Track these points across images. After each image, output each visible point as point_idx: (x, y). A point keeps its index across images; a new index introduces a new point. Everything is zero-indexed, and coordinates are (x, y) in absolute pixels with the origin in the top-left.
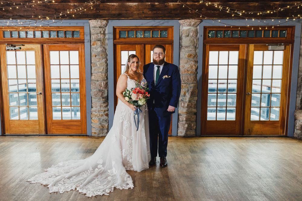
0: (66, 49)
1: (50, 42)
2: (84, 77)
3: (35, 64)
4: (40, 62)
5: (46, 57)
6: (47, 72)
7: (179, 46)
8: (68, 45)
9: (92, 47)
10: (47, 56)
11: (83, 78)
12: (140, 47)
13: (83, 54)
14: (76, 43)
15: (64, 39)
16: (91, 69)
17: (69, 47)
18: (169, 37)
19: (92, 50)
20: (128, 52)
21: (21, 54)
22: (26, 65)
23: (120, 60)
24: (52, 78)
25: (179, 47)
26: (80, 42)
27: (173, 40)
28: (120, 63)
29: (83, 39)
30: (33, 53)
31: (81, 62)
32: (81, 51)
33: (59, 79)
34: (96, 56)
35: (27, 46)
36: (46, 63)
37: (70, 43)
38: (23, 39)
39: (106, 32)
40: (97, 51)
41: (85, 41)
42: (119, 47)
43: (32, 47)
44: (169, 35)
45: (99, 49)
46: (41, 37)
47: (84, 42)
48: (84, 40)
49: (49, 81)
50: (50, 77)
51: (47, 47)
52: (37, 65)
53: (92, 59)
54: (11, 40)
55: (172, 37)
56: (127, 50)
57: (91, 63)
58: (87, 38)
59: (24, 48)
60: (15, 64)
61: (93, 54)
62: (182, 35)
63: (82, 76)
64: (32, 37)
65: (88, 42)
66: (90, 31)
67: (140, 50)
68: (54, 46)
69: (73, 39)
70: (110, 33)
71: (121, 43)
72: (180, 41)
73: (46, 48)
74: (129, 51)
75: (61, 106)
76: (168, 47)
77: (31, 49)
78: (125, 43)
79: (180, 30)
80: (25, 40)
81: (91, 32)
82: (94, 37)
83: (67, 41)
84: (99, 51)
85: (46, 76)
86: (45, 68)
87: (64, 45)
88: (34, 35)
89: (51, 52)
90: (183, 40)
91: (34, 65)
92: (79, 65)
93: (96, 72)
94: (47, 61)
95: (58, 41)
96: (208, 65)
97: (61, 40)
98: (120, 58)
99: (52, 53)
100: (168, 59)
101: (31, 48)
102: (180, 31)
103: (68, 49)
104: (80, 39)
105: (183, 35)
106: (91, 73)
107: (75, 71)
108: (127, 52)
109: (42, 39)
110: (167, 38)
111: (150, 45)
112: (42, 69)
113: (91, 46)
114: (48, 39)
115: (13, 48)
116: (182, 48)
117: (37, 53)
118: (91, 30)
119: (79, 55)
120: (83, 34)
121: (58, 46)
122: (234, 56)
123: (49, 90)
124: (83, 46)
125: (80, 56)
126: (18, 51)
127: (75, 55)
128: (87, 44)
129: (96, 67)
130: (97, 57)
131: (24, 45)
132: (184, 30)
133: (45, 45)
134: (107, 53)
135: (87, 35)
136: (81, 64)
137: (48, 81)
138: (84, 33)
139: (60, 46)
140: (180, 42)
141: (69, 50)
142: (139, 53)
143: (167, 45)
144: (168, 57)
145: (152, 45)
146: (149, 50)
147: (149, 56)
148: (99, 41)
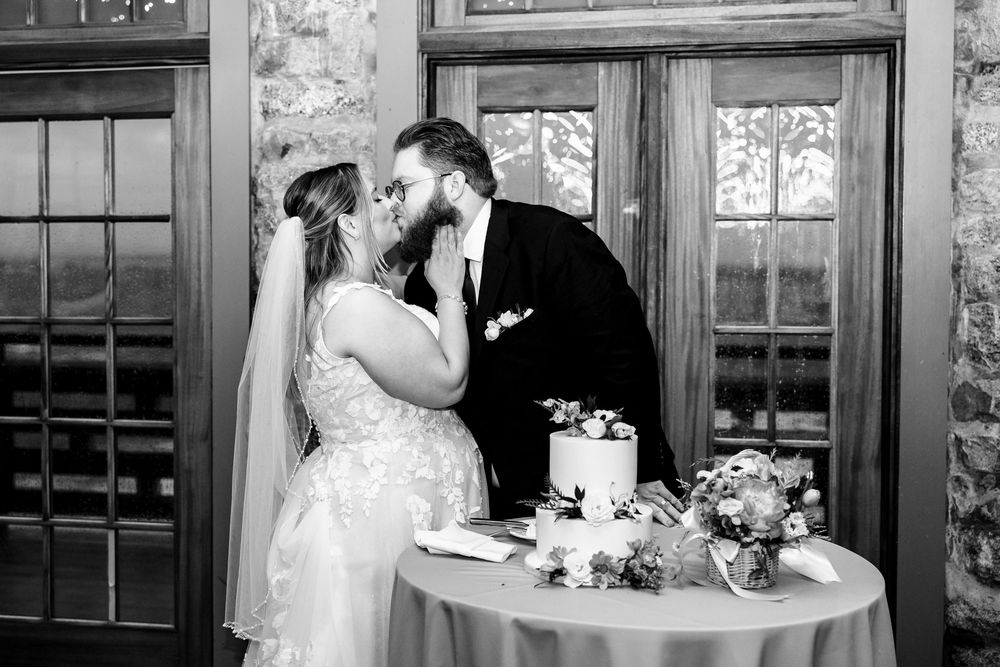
11: (198, 314)
12: (626, 81)
13: (203, 139)
20: (538, 122)
31: (190, 195)
32: (188, 116)
34: (286, 149)
40: (292, 110)
42: (464, 82)
45: (309, 95)
47: (205, 53)
53: (257, 172)
56: (524, 101)
57: (252, 204)
61: (267, 135)
63: (193, 305)
71: (478, 47)
76: (858, 71)
78: (510, 53)
82: (273, 11)
84: (309, 111)
92: (172, 220)
100: (855, 169)
103: (100, 103)
106: (253, 282)
108: (530, 117)
111: (706, 64)
119: (176, 148)
125: (183, 152)
130: (295, 159)
136: (189, 212)
141: (110, 115)
142: (623, 123)
143: (850, 61)
144: (855, 159)
145: (730, 63)
146: (698, 104)
147: (702, 150)
148: (315, 41)
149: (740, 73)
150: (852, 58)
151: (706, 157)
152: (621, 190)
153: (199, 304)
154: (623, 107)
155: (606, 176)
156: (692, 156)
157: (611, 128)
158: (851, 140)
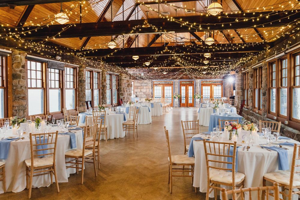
4: (162, 89)
8: (169, 85)
11: (172, 93)
13: (173, 87)
14: (171, 85)
16: (175, 91)
18: (193, 83)
21: (158, 87)
22: (159, 90)
25: (195, 86)
30: (161, 87)
31: (172, 89)
36: (164, 89)
39: (178, 82)
46: (163, 83)
49: (164, 94)
54: (156, 84)
57: (174, 89)
58: (174, 84)
60: (157, 90)
61: (175, 87)
64: (161, 83)
66: (175, 82)
67: (186, 86)
68: (166, 85)
74: (184, 87)
78: (183, 85)
80: (159, 84)
96: (203, 90)
98: (181, 88)
99: (165, 87)
107: (171, 91)
112: (163, 91)
122: (209, 87)
127: (171, 87)
132: (196, 82)
133: (164, 85)
134: (178, 87)
138: (173, 82)
140: (195, 84)
144: (193, 88)
145: (189, 85)
147: (188, 88)
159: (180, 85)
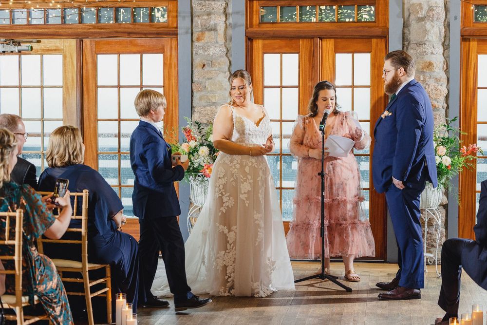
0: (134, 49)
1: (100, 34)
2: (174, 115)
3: (61, 84)
4: (73, 80)
5: (87, 68)
6: (89, 103)
7: (403, 41)
8: (140, 41)
9: (196, 44)
10: (90, 66)
11: (172, 117)
12: (309, 45)
13: (174, 61)
14: (159, 35)
15: (131, 26)
16: (192, 96)
17: (142, 46)
18: (379, 20)
19: (194, 52)
20: (281, 57)
21: (31, 61)
22: (42, 87)
23: (261, 75)
24: (99, 118)
25: (403, 45)
26: (167, 34)
27: (388, 29)
28: (261, 83)
29: (175, 25)
30: (58, 59)
31: (169, 79)
32: (169, 54)
33: (116, 120)
34: (204, 66)
35: (46, 43)
36: (88, 83)
37: (146, 35)
38: (37, 28)
39: (230, 10)
40: (206, 53)
41: (180, 31)
42: (258, 44)
43: (58, 44)
44: (380, 16)
45: (211, 49)
46: (79, 23)
47: (176, 34)
48: (177, 28)
49: (92, 126)
50: (97, 115)
51: (91, 44)
52: (66, 88)
53: (194, 72)
54: (11, 31)
55: (386, 21)
56: (277, 51)
57: (192, 82)
58: (183, 24)
59: (39, 48)
60: (18, 85)
61: (197, 61)
62: (409, 16)
63: (170, 114)
64: (59, 21)
65: (187, 33)
66: (192, 8)
67: (311, 50)
68: (108, 43)
69: (151, 26)
70: (238, 13)
71: (263, 35)
72: (406, 31)
73: (89, 47)
74: (284, 55)
75: (120, 184)
76: (377, 44)
77: (55, 50)
78: (274, 36)
79: (403, 4)
80: (42, 28)
81: (194, 10)
82: (199, 23)
83: (137, 30)
84: (211, 54)
85: (85, 113)
86: (85, 93)
87: (131, 42)
88: (63, 17)
89: (99, 56)
90: (411, 28)
91: (59, 87)
92: (163, 87)
93: (203, 103)
94: (90, 77)
95: (117, 32)
96: (475, 88)
97: (125, 28)
98: (261, 71)
99: (101, 58)
100: (376, 72)
101: (54, 48)
102: (406, 6)
103: (138, 49)
104: (168, 27)
105: (412, 17)
106: (192, 107)
108: (279, 55)
109: (81, 26)
110: (375, 22)
111: (332, 41)
112: (79, 96)
113: (192, 41)
114: (94, 27)
115: (16, 49)
116: (409, 47)
117: (68, 59)
118: (194, 5)
119: (165, 64)
120: (175, 14)
121: (116, 42)
123: (92, 147)
124: (174, 43)
125: (167, 65)
126: (25, 54)
128: (183, 38)
129: (203, 93)
130: (207, 68)
131: (39, 42)
132: (413, 4)
133: (87, 42)
134: (231, 59)
135: (184, 17)
136: (169, 84)
137: (90, 125)
138: (177, 12)
139: (120, 43)
140: (403, 33)
141: (141, 53)
142: (307, 58)
143: (374, 41)
144: (376, 69)
145: (339, 40)
146: (330, 52)
147: (331, 66)
148: (213, 32)
149: (342, 43)
150: (375, 39)
151: (332, 69)
152: (307, 78)
153: (172, 114)
154: (307, 53)
155: (302, 74)
156: (328, 68)
157: (304, 59)
158: (375, 64)
159: (250, 39)
